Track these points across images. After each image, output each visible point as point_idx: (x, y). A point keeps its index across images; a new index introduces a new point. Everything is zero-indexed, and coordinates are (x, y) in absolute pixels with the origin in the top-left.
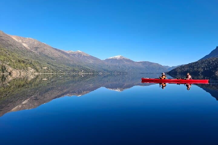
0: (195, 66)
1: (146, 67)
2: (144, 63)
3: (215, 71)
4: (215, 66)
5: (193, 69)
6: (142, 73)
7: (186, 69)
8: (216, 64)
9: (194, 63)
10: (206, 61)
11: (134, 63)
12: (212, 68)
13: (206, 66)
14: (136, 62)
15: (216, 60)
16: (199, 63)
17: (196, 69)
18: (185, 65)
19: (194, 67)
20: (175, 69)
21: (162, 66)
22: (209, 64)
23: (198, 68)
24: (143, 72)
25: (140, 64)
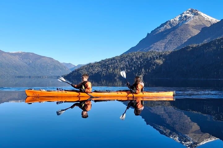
0: (110, 66)
1: (29, 64)
2: (26, 56)
3: (138, 74)
4: (140, 66)
5: (107, 70)
6: (19, 77)
7: (96, 70)
8: (141, 62)
9: (109, 60)
10: (127, 57)
11: (4, 54)
12: (134, 68)
13: (126, 65)
14: (8, 53)
15: (141, 56)
16: (116, 61)
17: (111, 70)
18: (96, 63)
19: (108, 67)
20: (78, 70)
21: (59, 63)
22: (131, 62)
23: (114, 69)
24: (22, 75)
25: (17, 58)
